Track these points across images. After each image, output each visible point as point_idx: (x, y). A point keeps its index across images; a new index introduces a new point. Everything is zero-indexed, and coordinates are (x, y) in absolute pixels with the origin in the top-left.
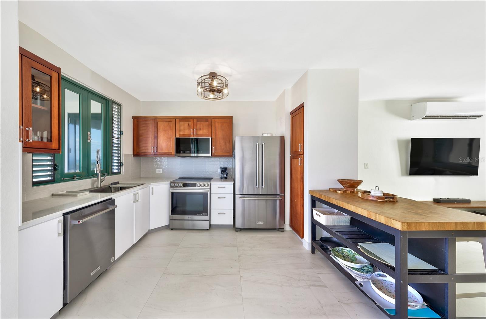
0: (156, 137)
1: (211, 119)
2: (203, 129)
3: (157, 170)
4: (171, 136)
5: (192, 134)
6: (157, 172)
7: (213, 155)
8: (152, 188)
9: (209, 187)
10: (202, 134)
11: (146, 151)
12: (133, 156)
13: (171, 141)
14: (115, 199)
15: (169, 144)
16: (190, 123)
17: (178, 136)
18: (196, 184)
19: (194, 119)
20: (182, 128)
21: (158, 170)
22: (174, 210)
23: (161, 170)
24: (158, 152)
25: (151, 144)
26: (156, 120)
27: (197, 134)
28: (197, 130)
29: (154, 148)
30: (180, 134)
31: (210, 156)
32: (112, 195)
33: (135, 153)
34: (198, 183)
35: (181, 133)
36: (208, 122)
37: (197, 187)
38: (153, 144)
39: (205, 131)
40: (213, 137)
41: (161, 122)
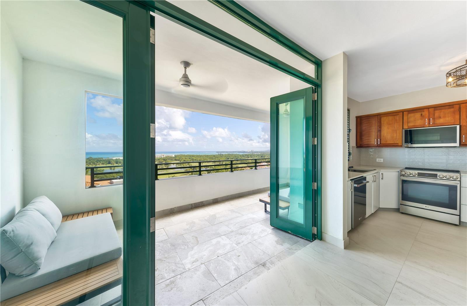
0: (380, 131)
1: (459, 104)
2: (444, 117)
3: (377, 159)
4: (397, 128)
5: (426, 124)
6: (377, 161)
7: (461, 145)
8: (382, 174)
9: (459, 180)
10: (442, 122)
11: (369, 143)
12: (357, 147)
13: (397, 132)
14: (366, 177)
15: (395, 135)
16: (423, 113)
17: (406, 127)
18: (437, 175)
19: (429, 108)
20: (412, 119)
21: (379, 159)
22: (405, 197)
23: (382, 159)
24: (382, 144)
25: (374, 137)
26: (379, 116)
27: (434, 123)
28: (434, 119)
29: (377, 140)
30: (409, 125)
31: (458, 145)
32: (363, 174)
33: (359, 145)
34: (439, 173)
35: (411, 124)
36: (453, 108)
37: (438, 178)
38: (376, 137)
39: (447, 119)
40: (464, 123)
41: (385, 117)
